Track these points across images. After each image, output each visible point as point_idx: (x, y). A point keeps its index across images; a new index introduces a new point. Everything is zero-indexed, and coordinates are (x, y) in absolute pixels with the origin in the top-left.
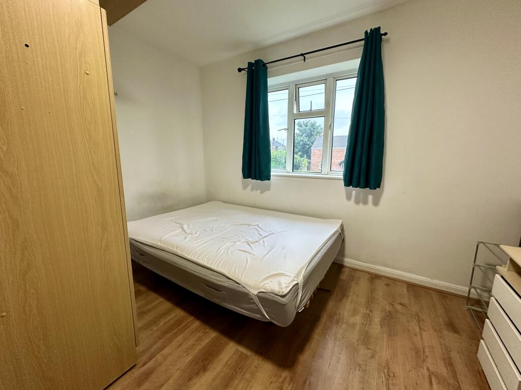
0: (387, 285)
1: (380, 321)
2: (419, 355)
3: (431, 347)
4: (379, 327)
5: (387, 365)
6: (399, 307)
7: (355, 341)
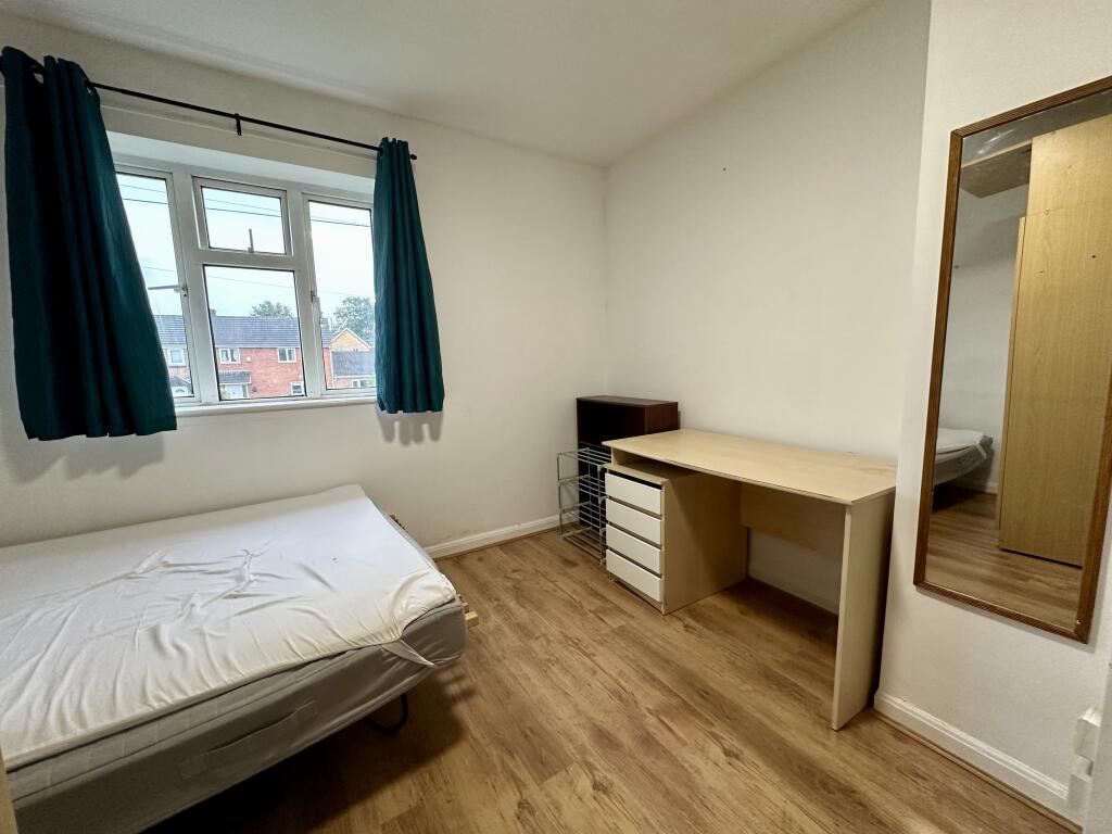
0: (480, 559)
1: (518, 602)
2: (574, 606)
3: (574, 592)
4: (522, 610)
5: (566, 637)
6: (516, 576)
7: (518, 643)
